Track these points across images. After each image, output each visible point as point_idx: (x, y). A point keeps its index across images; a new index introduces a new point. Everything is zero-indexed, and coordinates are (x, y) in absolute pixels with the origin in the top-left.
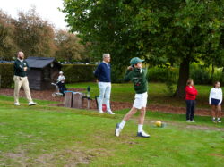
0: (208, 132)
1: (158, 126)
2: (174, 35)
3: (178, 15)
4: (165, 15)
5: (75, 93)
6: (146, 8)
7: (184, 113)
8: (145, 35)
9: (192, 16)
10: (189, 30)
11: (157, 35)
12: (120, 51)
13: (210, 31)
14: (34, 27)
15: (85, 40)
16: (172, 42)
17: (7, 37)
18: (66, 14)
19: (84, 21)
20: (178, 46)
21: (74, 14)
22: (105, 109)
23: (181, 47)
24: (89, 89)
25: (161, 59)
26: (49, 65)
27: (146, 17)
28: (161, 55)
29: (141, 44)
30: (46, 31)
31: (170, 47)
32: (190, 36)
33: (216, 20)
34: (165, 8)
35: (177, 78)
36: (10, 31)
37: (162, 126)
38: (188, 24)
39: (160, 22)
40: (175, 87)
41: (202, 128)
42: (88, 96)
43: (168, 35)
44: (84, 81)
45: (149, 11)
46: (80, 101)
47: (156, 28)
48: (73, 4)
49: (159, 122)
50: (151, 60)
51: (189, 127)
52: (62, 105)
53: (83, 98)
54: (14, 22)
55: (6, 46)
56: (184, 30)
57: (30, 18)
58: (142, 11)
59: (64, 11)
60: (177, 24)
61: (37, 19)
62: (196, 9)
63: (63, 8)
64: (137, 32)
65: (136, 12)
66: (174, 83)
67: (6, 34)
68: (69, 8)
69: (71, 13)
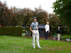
5: (57, 37)
17: (31, 18)
19: (61, 11)
21: (57, 9)
59: (53, 8)
61: (41, 10)
63: (53, 7)
68: (55, 7)
69: (56, 8)
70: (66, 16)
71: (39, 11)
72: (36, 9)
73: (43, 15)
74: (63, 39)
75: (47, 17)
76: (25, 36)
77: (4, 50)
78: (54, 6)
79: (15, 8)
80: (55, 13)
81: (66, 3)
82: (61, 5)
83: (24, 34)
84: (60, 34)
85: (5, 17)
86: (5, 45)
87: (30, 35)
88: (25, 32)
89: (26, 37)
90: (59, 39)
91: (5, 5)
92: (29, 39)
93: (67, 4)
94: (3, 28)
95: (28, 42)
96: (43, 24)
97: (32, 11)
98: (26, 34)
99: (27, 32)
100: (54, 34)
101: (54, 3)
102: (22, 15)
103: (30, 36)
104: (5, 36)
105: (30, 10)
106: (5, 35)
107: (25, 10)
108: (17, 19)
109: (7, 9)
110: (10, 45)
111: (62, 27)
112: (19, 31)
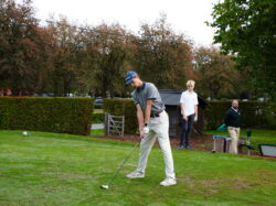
15: (242, 65)
17: (126, 62)
18: (216, 29)
21: (228, 29)
24: (249, 135)
42: (248, 143)
48: (227, 15)
53: (241, 146)
54: (134, 40)
57: (157, 33)
59: (213, 25)
61: (168, 33)
63: (212, 21)
67: (123, 58)
68: (221, 22)
69: (223, 28)
70: (264, 59)
71: (158, 39)
72: (145, 27)
73: (175, 53)
74: (249, 147)
75: (189, 59)
76: (103, 134)
77: (21, 185)
78: (219, 20)
79: (63, 25)
80: (219, 45)
81: (264, 7)
82: (244, 14)
83: (97, 127)
84: (238, 129)
85: (27, 59)
86: (25, 166)
87: (120, 130)
88: (101, 119)
89: (106, 136)
90: (234, 148)
91: (26, 11)
92: (116, 144)
93: (267, 10)
94: (18, 101)
95: (115, 158)
96: (172, 88)
97: (132, 36)
98: (106, 127)
99: (110, 117)
100: (214, 128)
101: (217, 8)
102: (92, 53)
103: (122, 136)
104: (25, 133)
105: (124, 31)
106: (26, 129)
107: (103, 34)
108: (72, 68)
109: (32, 28)
110: (43, 169)
111: (245, 100)
112: (79, 115)
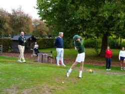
0: (118, 75)
1: (90, 73)
2: (98, 21)
3: (101, 10)
4: (93, 10)
5: (44, 54)
6: (83, 6)
7: (105, 65)
8: (82, 21)
9: (108, 10)
10: (107, 18)
11: (89, 21)
12: (68, 31)
13: (119, 19)
14: (21, 17)
15: (49, 25)
16: (97, 25)
17: (6, 23)
18: (38, 10)
19: (48, 14)
20: (101, 27)
21: (43, 10)
22: (60, 63)
23: (103, 27)
24: (51, 52)
25: (92, 35)
26: (29, 39)
27: (83, 11)
28: (92, 32)
29: (80, 27)
30: (28, 20)
31: (96, 28)
32: (107, 22)
33: (122, 13)
34: (93, 6)
35: (101, 45)
36: (7, 20)
37: (92, 72)
38: (106, 15)
39: (90, 14)
40: (100, 50)
41: (115, 73)
42: (51, 56)
43: (95, 21)
44: (49, 48)
45: (84, 8)
46: (47, 59)
47: (88, 17)
48: (42, 5)
49: (91, 70)
50: (86, 35)
51: (107, 73)
52: (37, 61)
53: (48, 57)
54: (9, 15)
55: (5, 28)
56: (104, 18)
57: (18, 13)
58: (80, 8)
59: (37, 9)
60: (100, 15)
61: (22, 13)
62: (111, 6)
63: (37, 7)
64: (78, 19)
65: (77, 8)
66: (99, 48)
67: (5, 22)
70: (56, 23)
71: (19, 15)
72: (13, 10)
73: (25, 21)
87: (1, 51)
97: (8, 14)
103: (2, 53)
105: (5, 12)
